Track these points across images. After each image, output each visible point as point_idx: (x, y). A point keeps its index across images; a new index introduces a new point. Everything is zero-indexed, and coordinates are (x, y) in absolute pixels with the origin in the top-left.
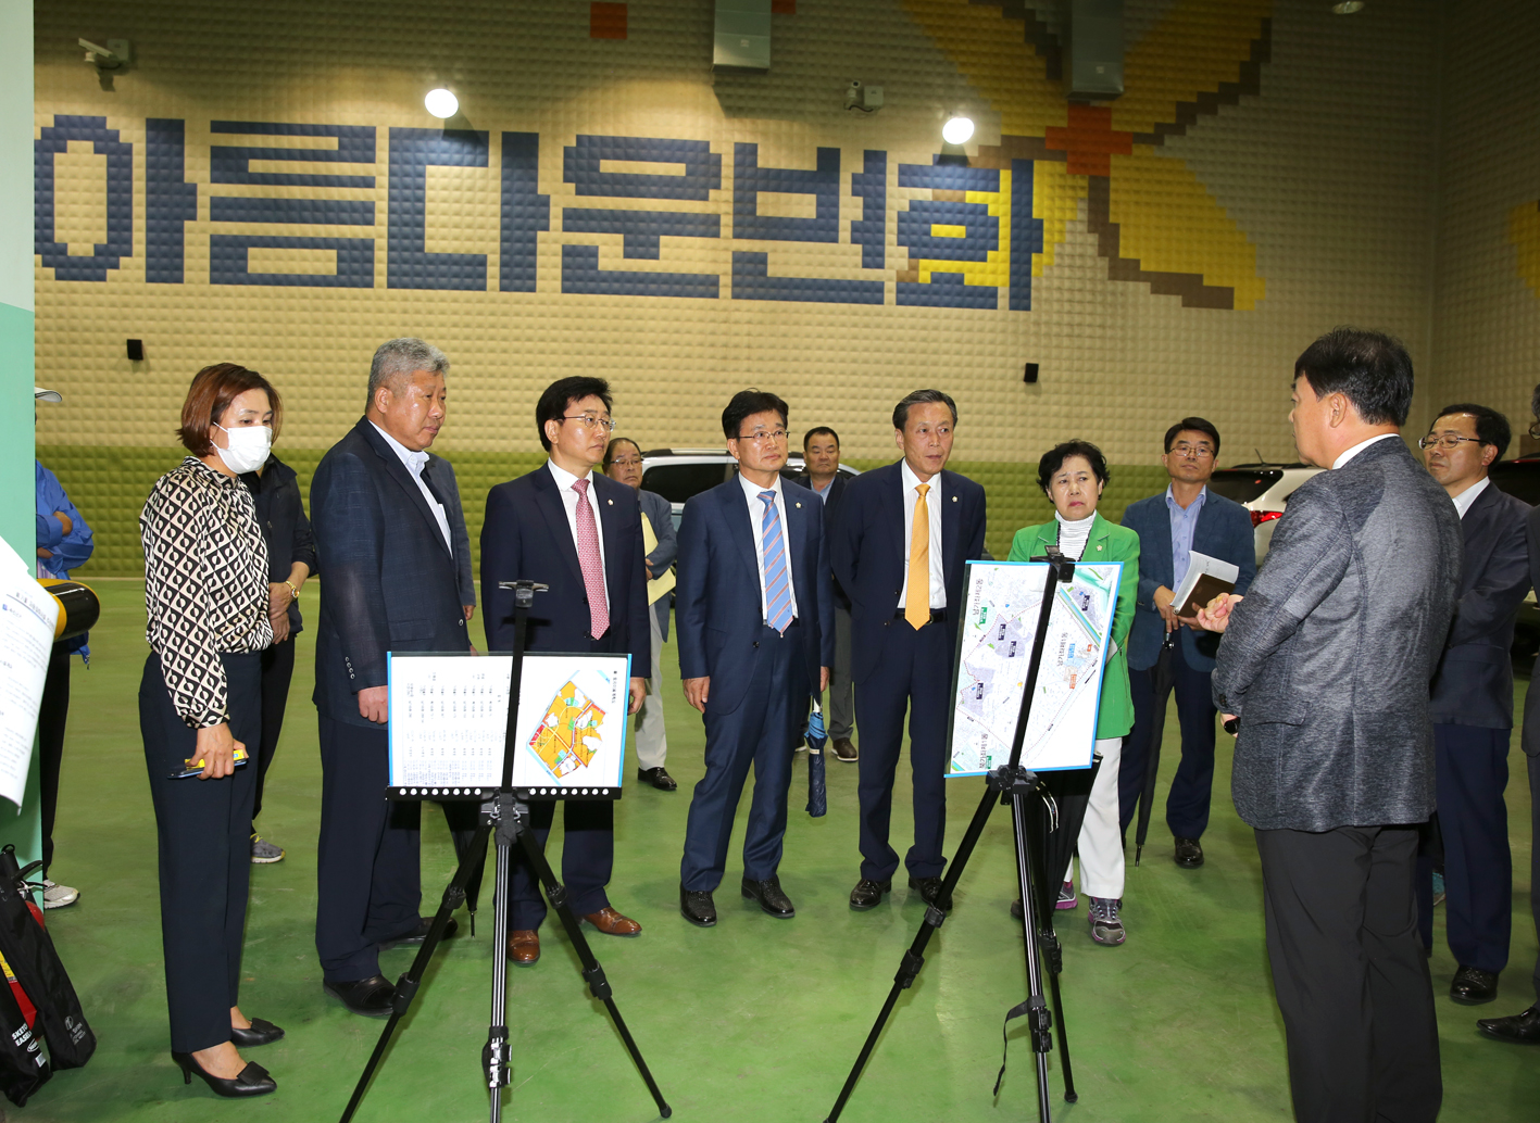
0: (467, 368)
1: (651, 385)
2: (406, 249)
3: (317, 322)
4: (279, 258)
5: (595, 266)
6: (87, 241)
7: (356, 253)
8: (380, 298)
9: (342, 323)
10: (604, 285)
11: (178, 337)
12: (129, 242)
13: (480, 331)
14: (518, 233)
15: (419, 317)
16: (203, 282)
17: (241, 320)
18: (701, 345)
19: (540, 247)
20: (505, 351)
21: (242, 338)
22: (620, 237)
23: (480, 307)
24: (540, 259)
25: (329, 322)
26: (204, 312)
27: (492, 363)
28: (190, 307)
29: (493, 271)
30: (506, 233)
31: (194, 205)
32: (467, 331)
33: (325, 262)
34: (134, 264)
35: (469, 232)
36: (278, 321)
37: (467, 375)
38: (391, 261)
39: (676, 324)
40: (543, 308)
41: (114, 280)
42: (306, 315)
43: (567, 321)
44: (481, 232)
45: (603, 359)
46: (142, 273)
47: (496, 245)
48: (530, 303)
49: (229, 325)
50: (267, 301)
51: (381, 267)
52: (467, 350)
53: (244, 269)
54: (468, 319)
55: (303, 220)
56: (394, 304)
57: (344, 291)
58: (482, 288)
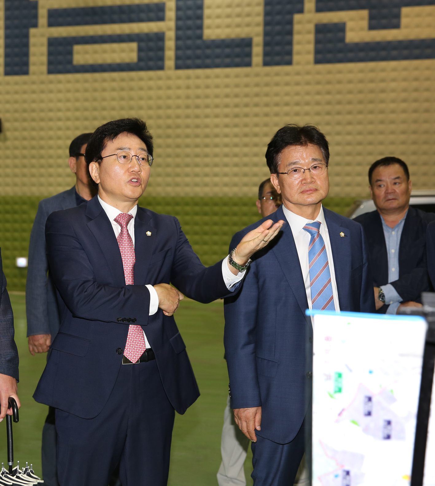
0: (236, 130)
1: (392, 137)
2: (189, 38)
3: (122, 99)
4: (95, 52)
5: (343, 40)
7: (151, 44)
8: (169, 78)
9: (141, 98)
10: (351, 55)
11: (25, 115)
13: (246, 100)
14: (278, 18)
15: (199, 92)
16: (42, 73)
17: (68, 100)
19: (297, 27)
20: (266, 115)
21: (69, 114)
22: (365, 13)
23: (246, 80)
24: (296, 38)
25: (131, 99)
26: (43, 96)
27: (256, 125)
28: (34, 92)
29: (258, 50)
30: (269, 18)
31: (36, 16)
32: (237, 100)
33: (128, 53)
35: (238, 20)
36: (95, 100)
37: (236, 135)
38: (178, 48)
39: (415, 84)
40: (298, 78)
42: (115, 94)
43: (319, 87)
44: (247, 20)
45: (349, 117)
46: (2, 70)
47: (260, 29)
48: (287, 74)
49: (60, 105)
50: (87, 85)
51: (170, 53)
52: (237, 116)
53: (70, 62)
54: (237, 90)
55: (113, 22)
56: (180, 82)
57: (142, 74)
58: (249, 64)
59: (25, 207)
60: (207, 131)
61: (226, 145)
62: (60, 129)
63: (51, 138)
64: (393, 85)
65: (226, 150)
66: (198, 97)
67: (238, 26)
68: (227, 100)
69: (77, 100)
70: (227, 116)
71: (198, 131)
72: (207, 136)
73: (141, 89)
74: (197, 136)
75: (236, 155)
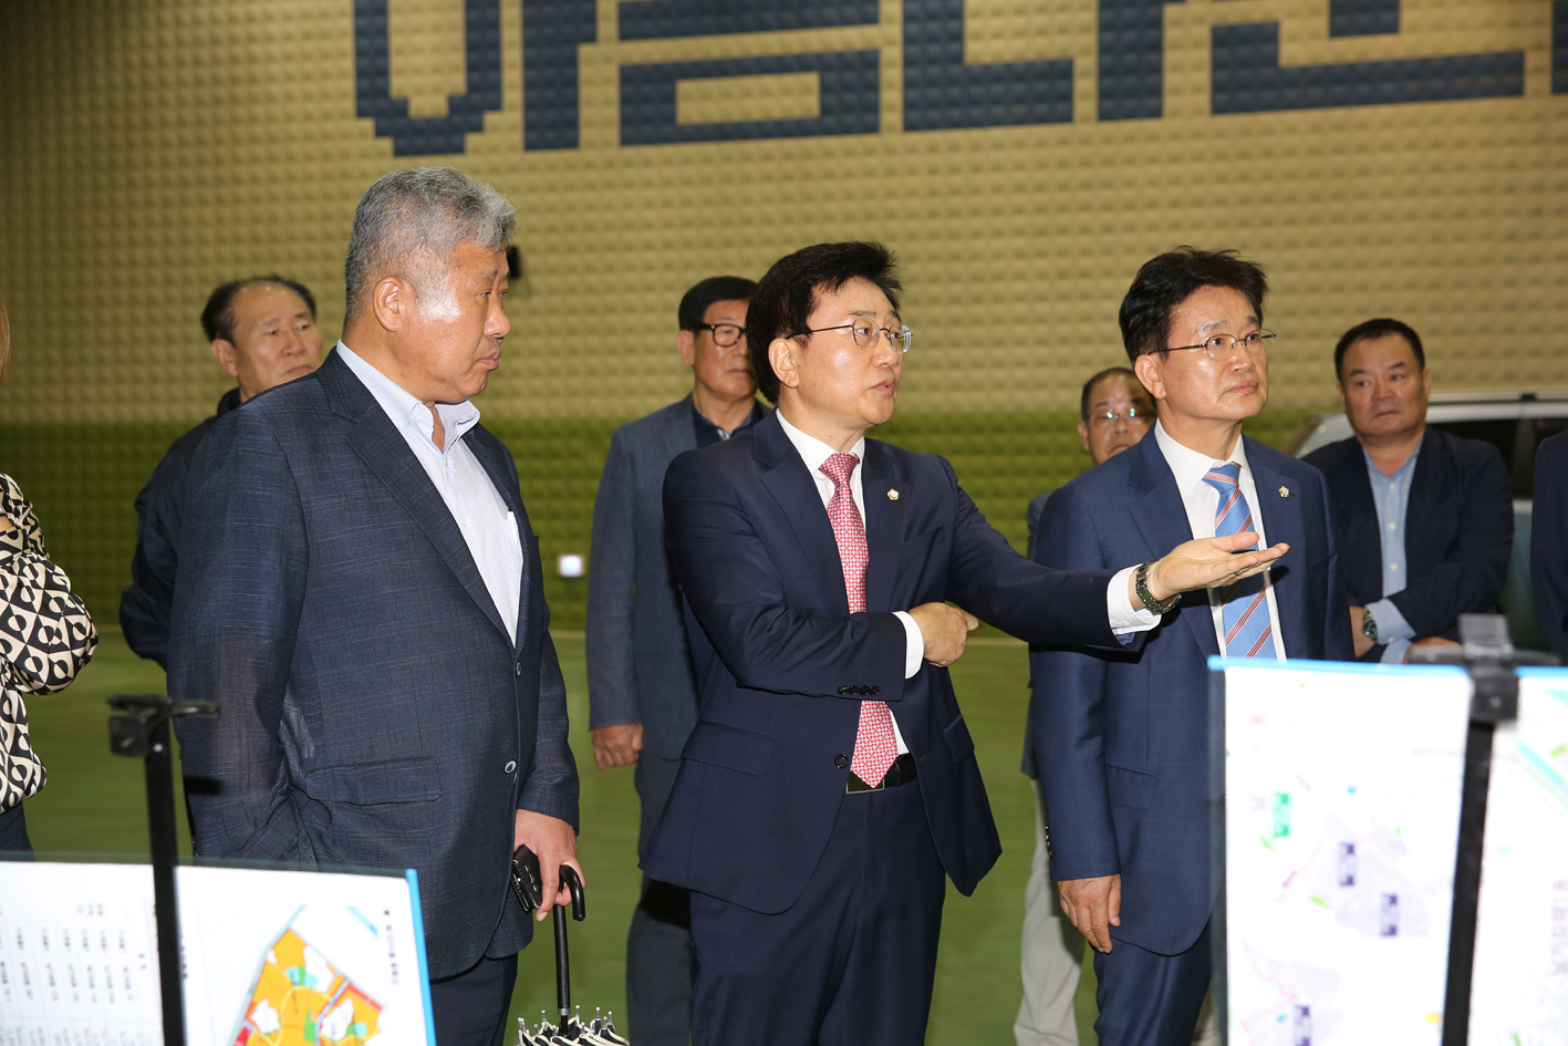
0: (1042, 264)
1: (1385, 274)
2: (933, 61)
3: (787, 199)
4: (726, 95)
5: (1273, 60)
6: (436, 91)
7: (850, 76)
8: (890, 151)
9: (829, 197)
10: (1291, 94)
11: (573, 238)
12: (496, 87)
13: (1063, 197)
14: (1130, 13)
15: (957, 180)
16: (607, 145)
17: (667, 204)
18: (1487, 190)
19: (1171, 34)
20: (1108, 229)
21: (670, 234)
23: (1061, 153)
24: (1170, 57)
25: (808, 198)
26: (612, 195)
27: (1085, 252)
28: (590, 187)
29: (1085, 86)
31: (592, 19)
32: (1041, 198)
33: (799, 95)
34: (506, 123)
35: (1040, 20)
36: (727, 201)
37: (1042, 276)
38: (908, 84)
39: (1435, 156)
40: (1175, 147)
41: (477, 151)
42: (770, 188)
43: (1223, 166)
44: (1062, 18)
45: (1290, 232)
46: (517, 137)
47: (1090, 40)
48: (1152, 138)
49: (650, 214)
50: (709, 170)
51: (892, 96)
52: (1042, 232)
53: (671, 118)
54: (1041, 176)
55: (763, 27)
56: (916, 160)
57: (831, 142)
58: (1067, 118)
59: (576, 443)
60: (977, 266)
61: (1020, 298)
62: (650, 267)
63: (630, 289)
64: (1386, 158)
65: (1020, 308)
66: (955, 192)
67: (1042, 32)
68: (1020, 199)
69: (687, 203)
70: (1019, 233)
71: (957, 267)
72: (977, 278)
73: (829, 175)
74: (955, 279)
75: (1041, 320)
